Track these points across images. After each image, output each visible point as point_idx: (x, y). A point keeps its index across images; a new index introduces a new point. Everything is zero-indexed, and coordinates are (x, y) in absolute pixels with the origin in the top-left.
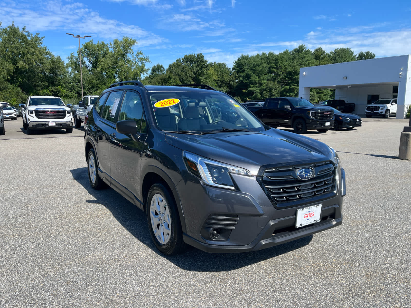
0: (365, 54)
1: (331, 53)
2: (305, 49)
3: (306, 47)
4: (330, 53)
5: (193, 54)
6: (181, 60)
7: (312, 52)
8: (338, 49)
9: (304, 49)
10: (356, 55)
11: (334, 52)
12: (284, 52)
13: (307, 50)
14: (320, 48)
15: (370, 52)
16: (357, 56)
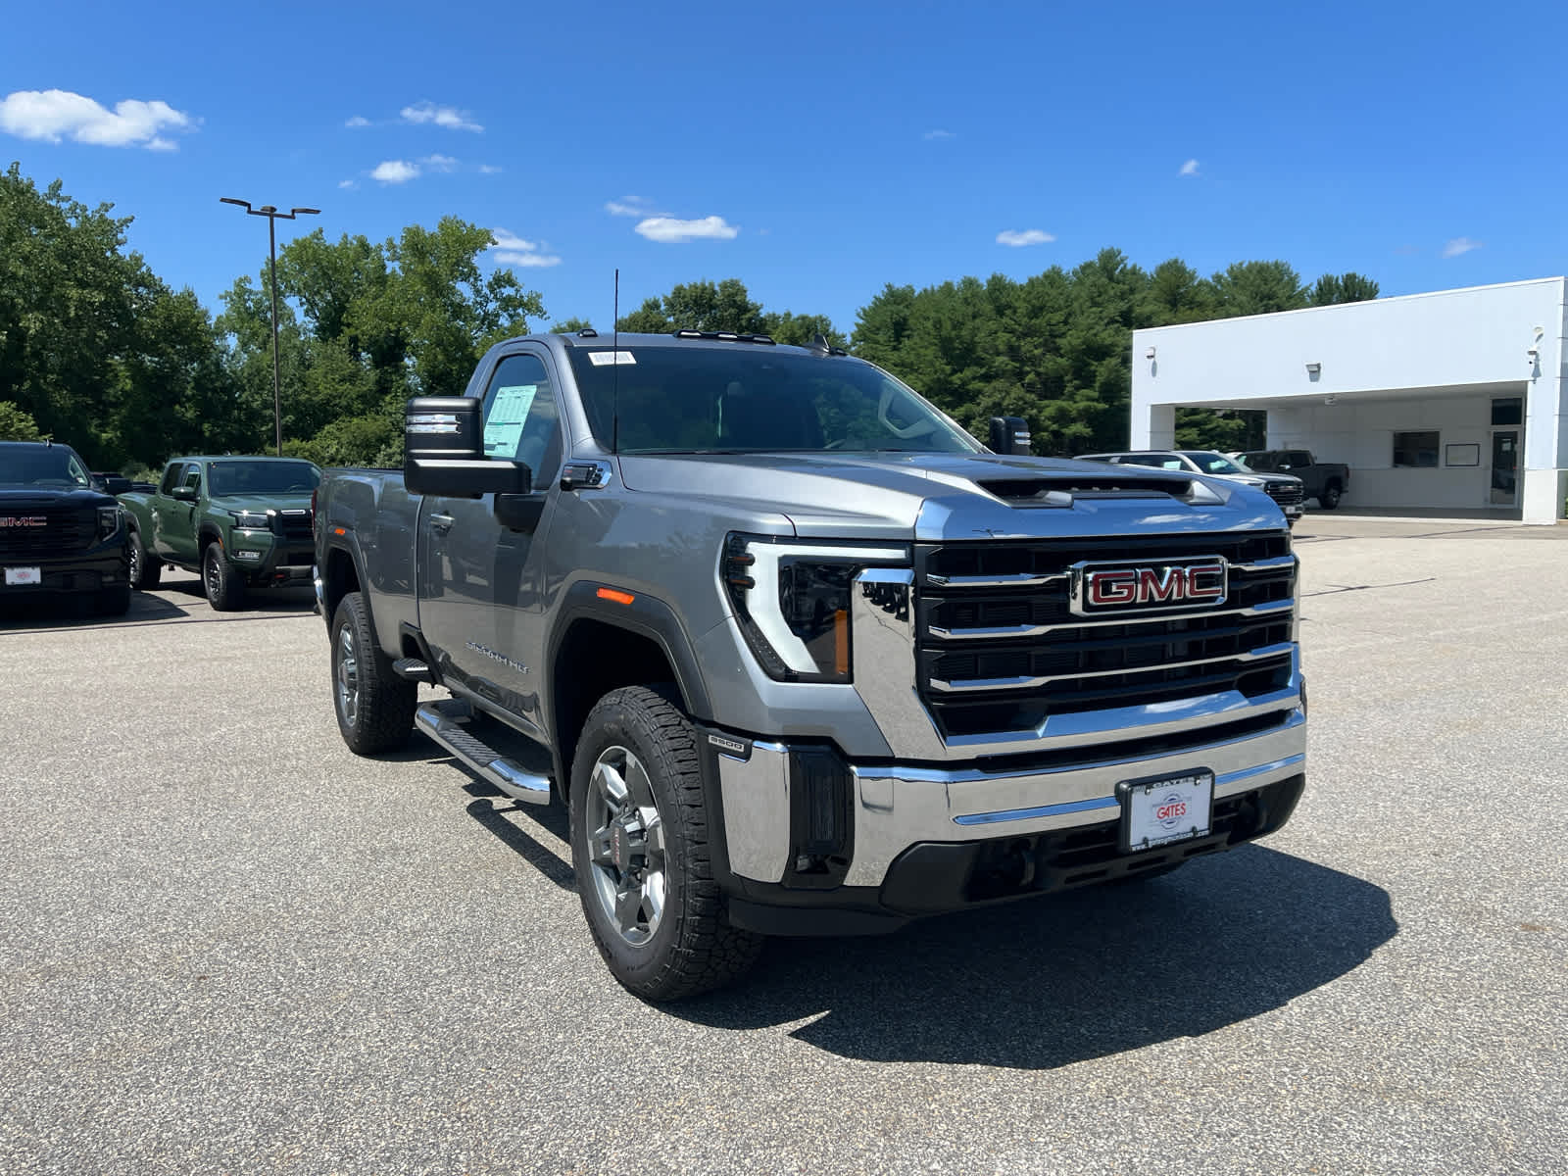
0: (1340, 282)
1: (1218, 278)
2: (1122, 266)
3: (1127, 258)
4: (1213, 277)
5: (707, 284)
6: (663, 304)
7: (1148, 274)
8: (1241, 264)
9: (1119, 264)
10: (1307, 288)
11: (1226, 275)
12: (1046, 276)
13: (1129, 267)
14: (1176, 261)
15: (1360, 275)
16: (1314, 289)
